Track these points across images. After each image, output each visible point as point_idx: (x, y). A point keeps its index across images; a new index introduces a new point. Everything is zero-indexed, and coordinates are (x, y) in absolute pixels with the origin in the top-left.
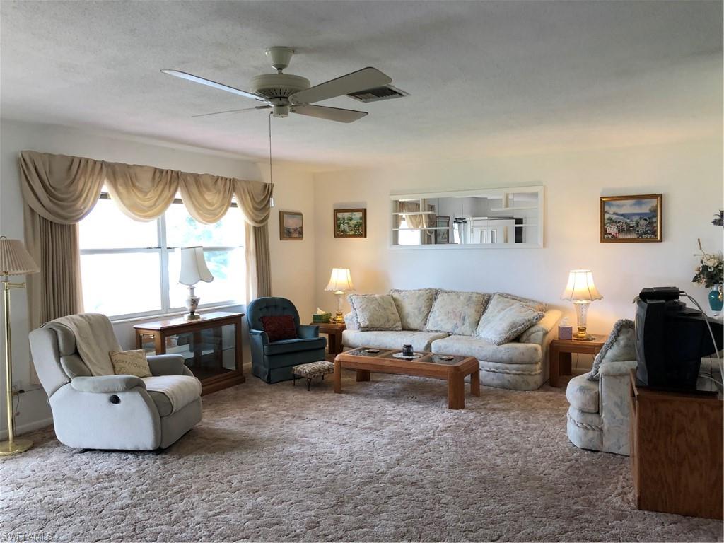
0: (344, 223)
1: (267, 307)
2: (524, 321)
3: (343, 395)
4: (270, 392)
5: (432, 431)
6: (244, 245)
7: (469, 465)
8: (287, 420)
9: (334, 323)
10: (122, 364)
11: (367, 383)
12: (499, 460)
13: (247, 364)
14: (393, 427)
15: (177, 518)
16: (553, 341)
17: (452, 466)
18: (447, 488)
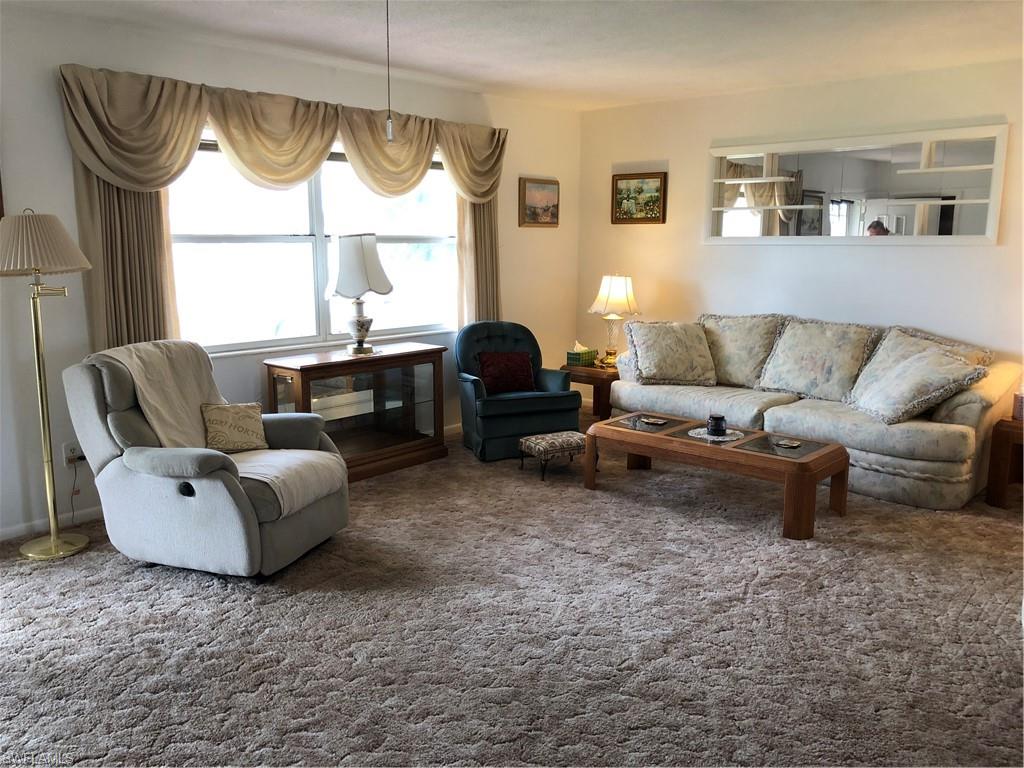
0: (628, 198)
1: (489, 337)
2: (944, 382)
3: (598, 493)
4: (480, 478)
5: (744, 582)
6: (455, 233)
7: (806, 670)
8: (490, 534)
9: (602, 367)
10: (219, 428)
11: (644, 473)
12: (870, 665)
13: (454, 426)
14: (670, 568)
15: (234, 726)
16: (1001, 423)
17: (771, 667)
18: (750, 722)
